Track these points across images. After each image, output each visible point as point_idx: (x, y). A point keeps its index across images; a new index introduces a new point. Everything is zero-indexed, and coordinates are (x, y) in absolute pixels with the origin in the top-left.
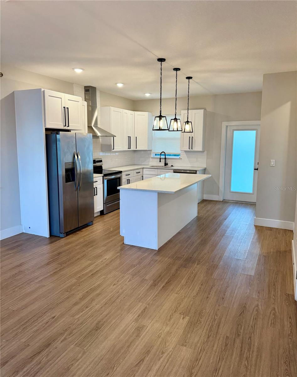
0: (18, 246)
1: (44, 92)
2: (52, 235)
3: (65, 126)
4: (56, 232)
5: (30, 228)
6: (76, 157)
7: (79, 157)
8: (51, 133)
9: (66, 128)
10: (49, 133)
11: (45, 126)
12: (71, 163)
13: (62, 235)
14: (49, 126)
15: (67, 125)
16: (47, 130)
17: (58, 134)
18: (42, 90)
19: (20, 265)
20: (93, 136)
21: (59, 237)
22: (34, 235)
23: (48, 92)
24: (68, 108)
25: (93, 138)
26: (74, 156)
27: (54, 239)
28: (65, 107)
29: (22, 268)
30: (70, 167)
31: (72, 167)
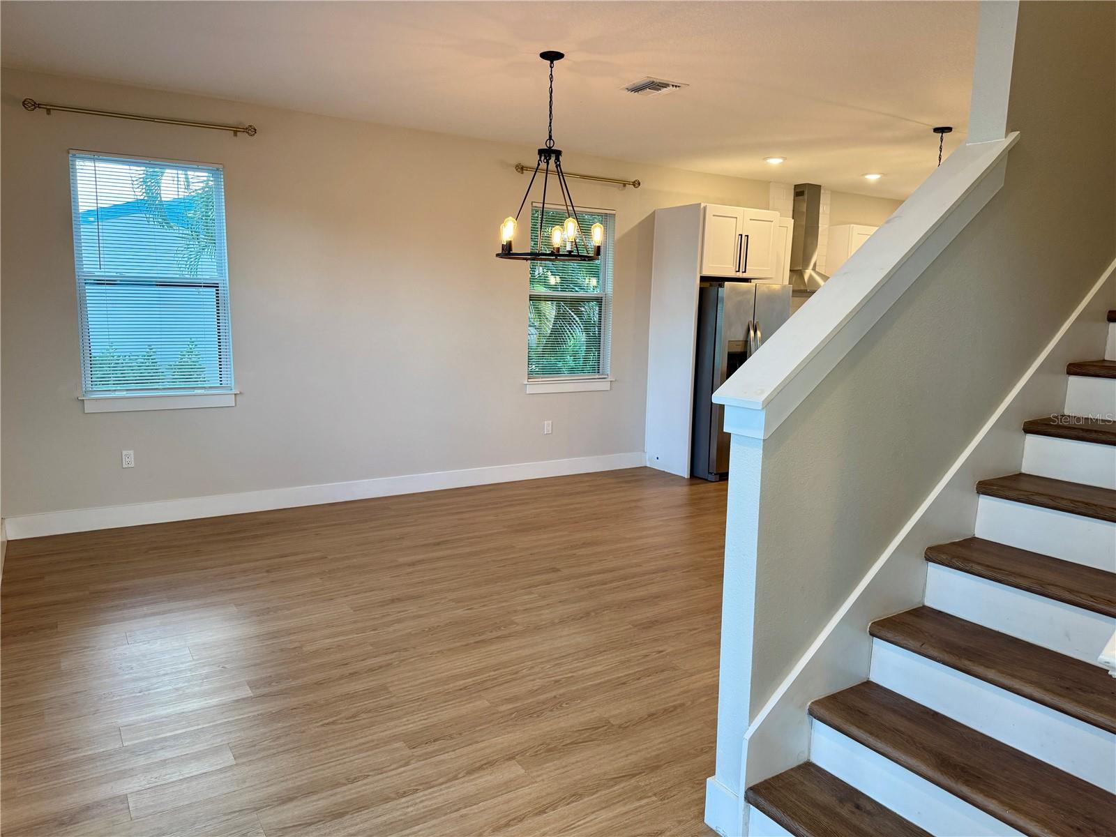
0: (636, 481)
1: (705, 208)
2: (695, 475)
3: (739, 271)
4: (702, 470)
5: (658, 458)
6: (752, 333)
7: (759, 333)
8: (711, 285)
9: (740, 275)
10: (706, 285)
11: (701, 272)
12: (741, 343)
13: (711, 477)
14: (706, 273)
15: (742, 269)
16: (703, 279)
17: (721, 286)
18: (703, 205)
19: (638, 500)
20: (793, 291)
21: (706, 480)
22: (664, 472)
23: (712, 209)
24: (748, 236)
25: (792, 296)
26: (749, 330)
27: (695, 481)
28: (741, 235)
29: (639, 504)
30: (739, 349)
31: (743, 350)
